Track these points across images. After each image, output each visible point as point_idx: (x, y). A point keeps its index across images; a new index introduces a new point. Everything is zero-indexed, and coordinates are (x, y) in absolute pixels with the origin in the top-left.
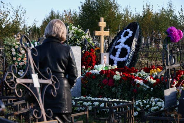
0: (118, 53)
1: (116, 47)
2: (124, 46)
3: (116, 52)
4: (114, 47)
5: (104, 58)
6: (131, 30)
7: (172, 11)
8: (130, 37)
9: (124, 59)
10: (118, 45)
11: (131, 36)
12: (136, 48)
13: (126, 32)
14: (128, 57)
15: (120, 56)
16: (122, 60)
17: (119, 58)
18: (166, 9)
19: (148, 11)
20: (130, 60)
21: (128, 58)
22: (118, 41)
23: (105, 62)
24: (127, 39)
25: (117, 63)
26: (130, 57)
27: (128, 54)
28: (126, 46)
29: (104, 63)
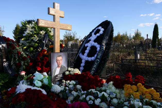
0: (87, 51)
1: (86, 45)
2: (94, 44)
3: (85, 51)
4: (84, 45)
5: (57, 61)
6: (102, 28)
7: (127, 35)
8: (101, 35)
9: (93, 58)
10: (88, 43)
11: (102, 33)
12: (106, 46)
13: (98, 29)
14: (97, 56)
15: (89, 55)
16: (90, 59)
17: (87, 57)
18: (125, 34)
19: (119, 34)
20: (98, 60)
21: (97, 58)
22: (89, 39)
23: (60, 65)
24: (98, 37)
25: (84, 62)
26: (99, 57)
27: (97, 53)
28: (96, 44)
29: (58, 66)
